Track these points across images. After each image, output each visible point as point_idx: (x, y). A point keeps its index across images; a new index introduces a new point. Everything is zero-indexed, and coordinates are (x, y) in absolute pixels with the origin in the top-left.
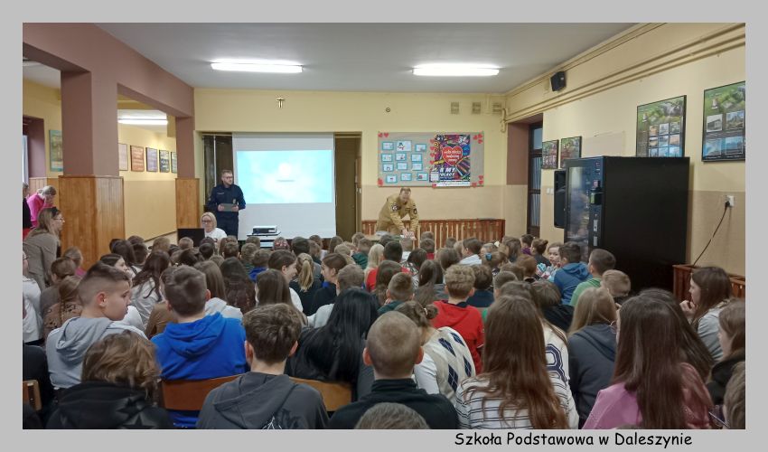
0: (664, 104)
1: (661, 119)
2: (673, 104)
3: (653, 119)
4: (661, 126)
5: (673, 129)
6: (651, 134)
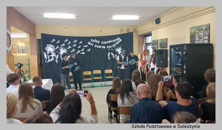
0: (201, 27)
1: (200, 32)
2: (205, 27)
3: (197, 32)
4: (200, 34)
5: (205, 35)
6: (196, 36)
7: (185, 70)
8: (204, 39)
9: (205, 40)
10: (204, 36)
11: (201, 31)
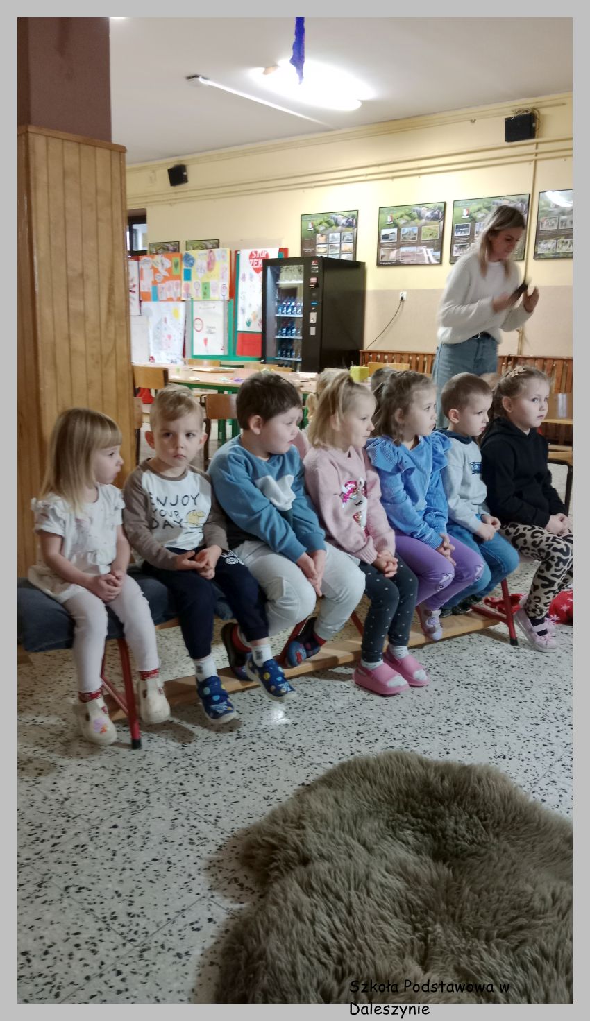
0: (336, 217)
1: (331, 229)
2: (345, 217)
3: (321, 228)
4: (331, 235)
5: (345, 239)
6: (318, 242)
7: (313, 325)
8: (343, 249)
9: (345, 252)
10: (341, 243)
11: (334, 227)
